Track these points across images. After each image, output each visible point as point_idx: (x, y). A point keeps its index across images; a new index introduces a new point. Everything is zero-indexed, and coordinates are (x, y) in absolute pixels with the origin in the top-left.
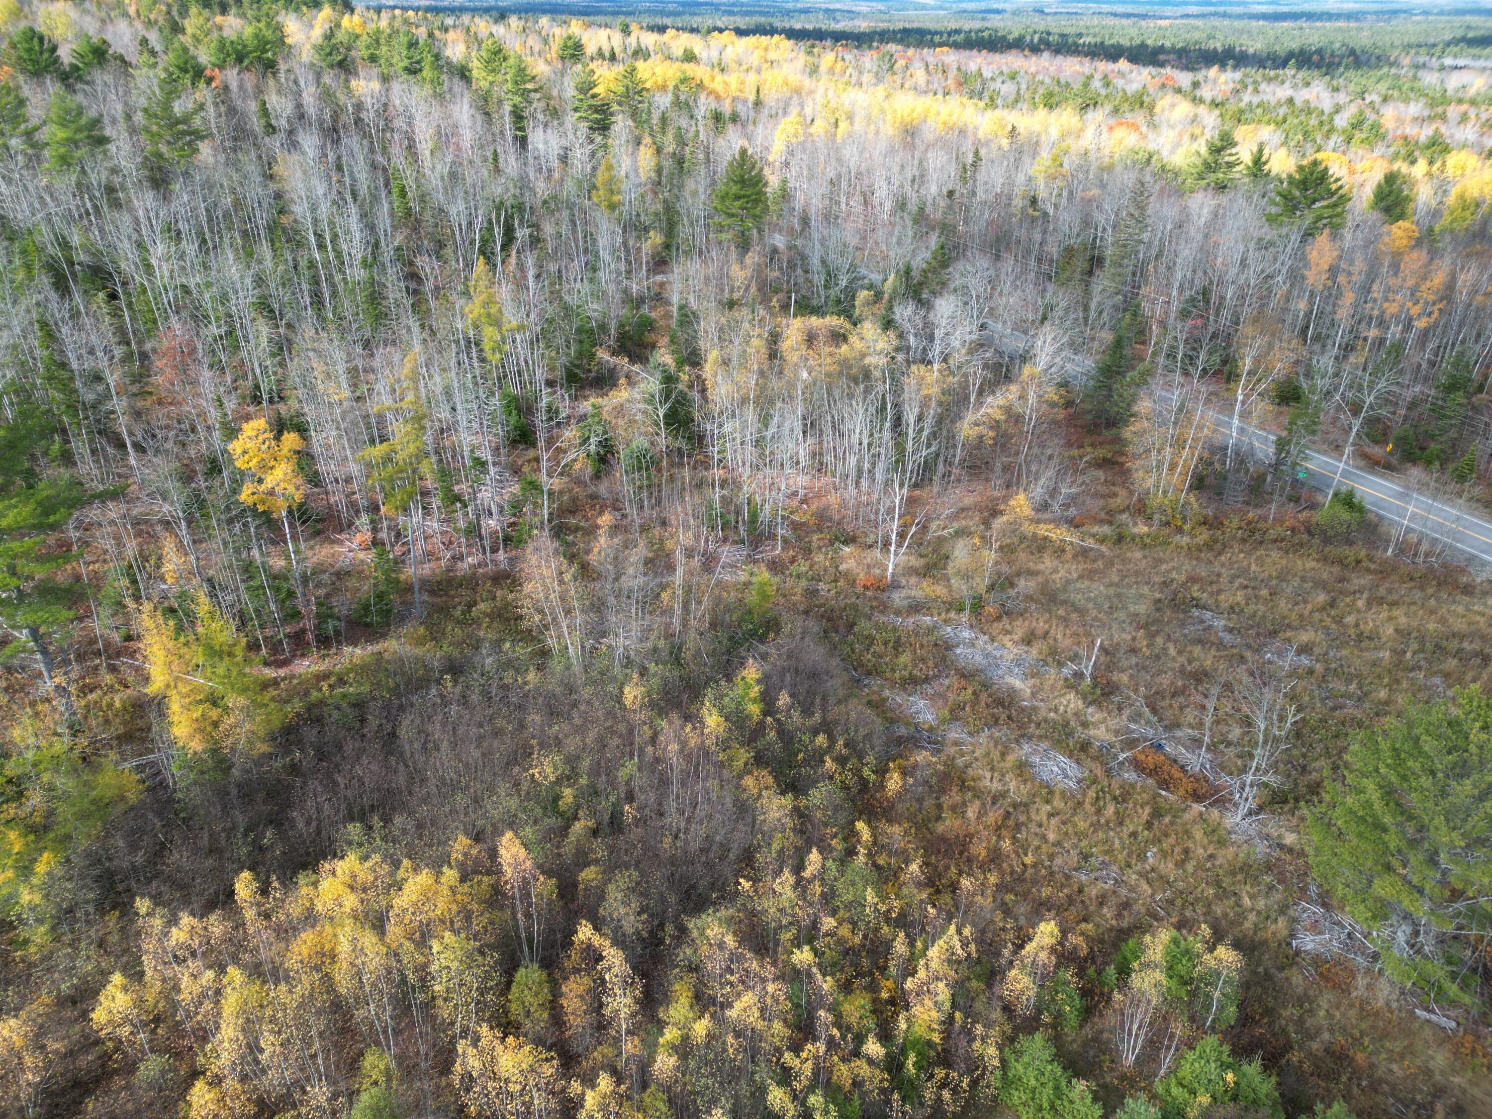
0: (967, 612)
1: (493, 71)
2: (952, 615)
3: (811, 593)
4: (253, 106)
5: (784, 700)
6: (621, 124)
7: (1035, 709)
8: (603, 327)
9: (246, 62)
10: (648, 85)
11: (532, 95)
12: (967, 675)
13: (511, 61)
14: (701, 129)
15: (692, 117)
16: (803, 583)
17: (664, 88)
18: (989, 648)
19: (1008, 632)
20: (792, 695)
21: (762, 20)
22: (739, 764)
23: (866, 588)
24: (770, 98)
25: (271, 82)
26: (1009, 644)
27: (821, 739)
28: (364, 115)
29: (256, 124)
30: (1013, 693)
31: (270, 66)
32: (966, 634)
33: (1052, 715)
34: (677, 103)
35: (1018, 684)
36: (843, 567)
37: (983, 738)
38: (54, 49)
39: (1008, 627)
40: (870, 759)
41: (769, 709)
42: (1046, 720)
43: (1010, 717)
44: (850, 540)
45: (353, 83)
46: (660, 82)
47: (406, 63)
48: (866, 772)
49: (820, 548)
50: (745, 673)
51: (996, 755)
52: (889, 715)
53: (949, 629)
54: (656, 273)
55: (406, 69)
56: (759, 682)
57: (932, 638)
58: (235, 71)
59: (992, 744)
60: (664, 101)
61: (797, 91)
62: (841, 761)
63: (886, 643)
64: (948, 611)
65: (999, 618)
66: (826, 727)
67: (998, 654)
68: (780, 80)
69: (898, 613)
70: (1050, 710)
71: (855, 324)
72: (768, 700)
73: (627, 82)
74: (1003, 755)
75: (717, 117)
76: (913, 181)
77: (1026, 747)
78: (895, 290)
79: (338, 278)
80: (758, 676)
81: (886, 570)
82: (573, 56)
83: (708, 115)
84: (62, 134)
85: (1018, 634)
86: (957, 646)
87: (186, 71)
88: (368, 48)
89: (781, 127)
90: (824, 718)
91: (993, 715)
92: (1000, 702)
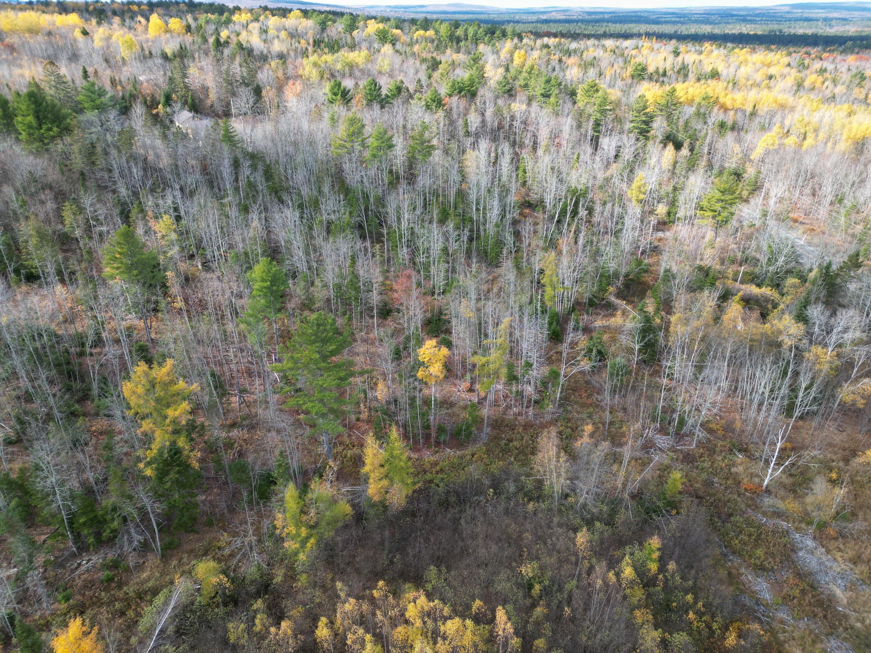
0: (814, 527)
1: (589, 96)
2: (803, 525)
3: (708, 484)
4: (461, 122)
5: (672, 566)
6: (659, 122)
7: (846, 617)
8: (616, 275)
9: (463, 93)
10: (681, 100)
11: (608, 112)
12: (800, 575)
13: (600, 93)
14: (710, 132)
15: (705, 123)
16: (704, 476)
17: (691, 103)
18: (824, 558)
19: (840, 550)
20: (677, 563)
21: (774, 27)
22: (635, 600)
23: (746, 489)
24: (762, 110)
25: (473, 107)
26: (840, 559)
27: (689, 597)
28: (514, 123)
29: (461, 132)
30: (832, 599)
31: (473, 95)
32: (810, 543)
33: (858, 625)
34: (698, 114)
35: (838, 592)
36: (734, 470)
37: (802, 624)
38: (380, 88)
39: (841, 546)
40: (719, 619)
41: (662, 569)
42: (852, 628)
43: (825, 616)
44: (744, 450)
45: (513, 105)
46: (690, 97)
47: (543, 91)
48: (715, 626)
49: (721, 451)
50: (651, 541)
51: (808, 641)
52: (741, 587)
53: (797, 536)
54: (658, 230)
55: (542, 95)
56: (659, 549)
57: (784, 540)
58: (457, 98)
59: (807, 632)
60: (690, 111)
61: (783, 107)
62: (700, 614)
63: (750, 535)
64: (800, 522)
65: (836, 539)
66: (695, 590)
67: (829, 564)
68: (771, 100)
69: (764, 514)
70: (858, 620)
71: (783, 295)
72: (662, 562)
73: (668, 98)
74: (814, 642)
75: (722, 125)
76: (853, 185)
77: (833, 642)
78: (816, 279)
79: (482, 228)
80: (658, 546)
81: (764, 480)
82: (640, 75)
83: (716, 124)
84: (376, 144)
85: (851, 553)
86: (801, 549)
87: (434, 101)
88: (524, 80)
89: (764, 138)
90: (695, 584)
91: (813, 612)
92: (820, 603)
